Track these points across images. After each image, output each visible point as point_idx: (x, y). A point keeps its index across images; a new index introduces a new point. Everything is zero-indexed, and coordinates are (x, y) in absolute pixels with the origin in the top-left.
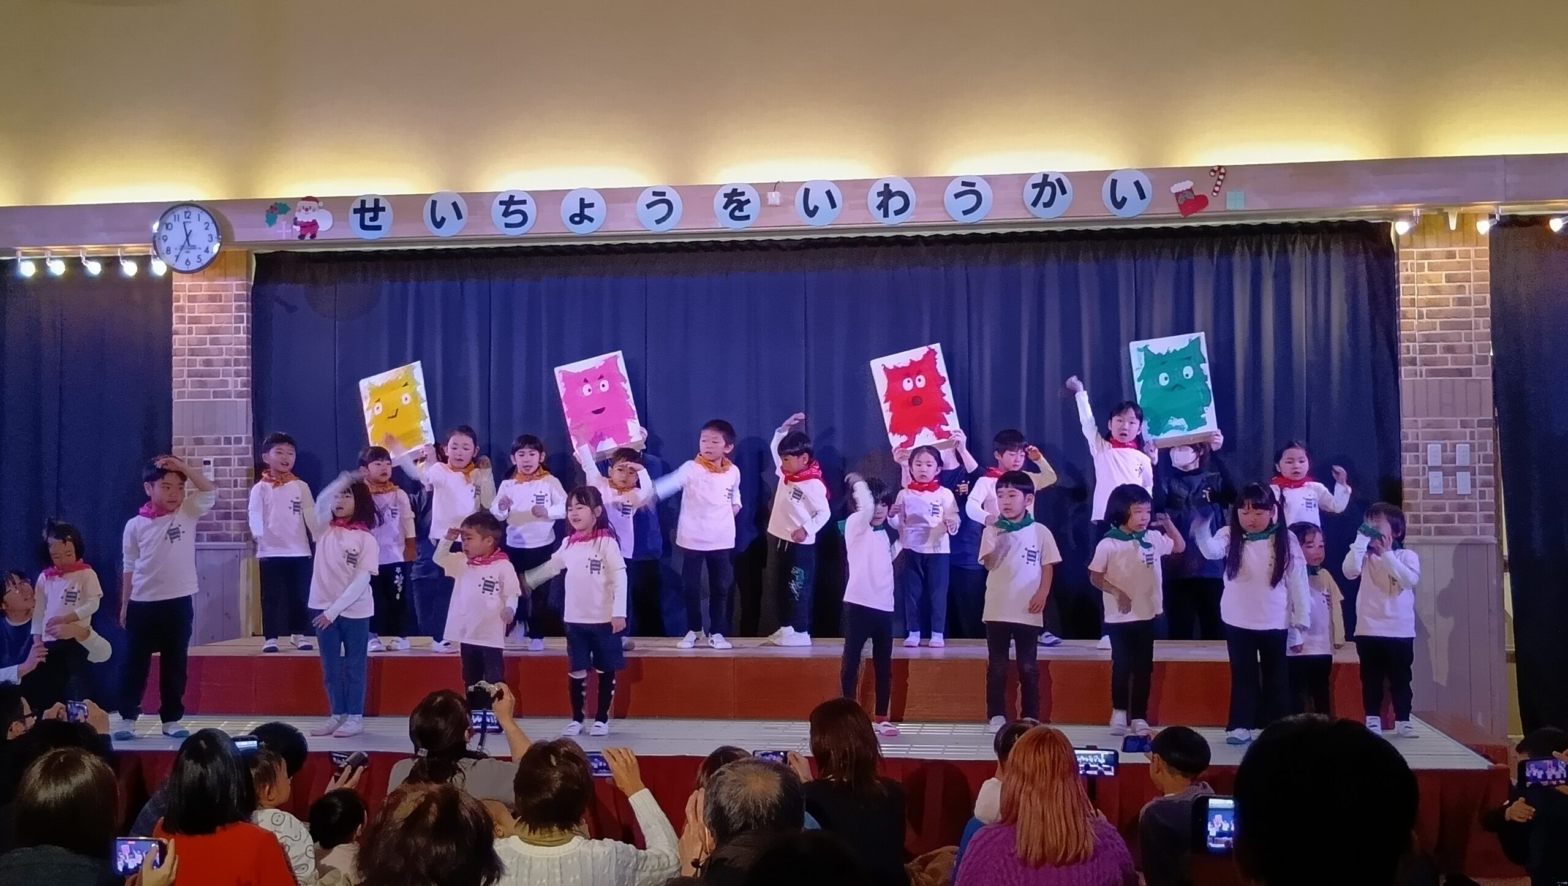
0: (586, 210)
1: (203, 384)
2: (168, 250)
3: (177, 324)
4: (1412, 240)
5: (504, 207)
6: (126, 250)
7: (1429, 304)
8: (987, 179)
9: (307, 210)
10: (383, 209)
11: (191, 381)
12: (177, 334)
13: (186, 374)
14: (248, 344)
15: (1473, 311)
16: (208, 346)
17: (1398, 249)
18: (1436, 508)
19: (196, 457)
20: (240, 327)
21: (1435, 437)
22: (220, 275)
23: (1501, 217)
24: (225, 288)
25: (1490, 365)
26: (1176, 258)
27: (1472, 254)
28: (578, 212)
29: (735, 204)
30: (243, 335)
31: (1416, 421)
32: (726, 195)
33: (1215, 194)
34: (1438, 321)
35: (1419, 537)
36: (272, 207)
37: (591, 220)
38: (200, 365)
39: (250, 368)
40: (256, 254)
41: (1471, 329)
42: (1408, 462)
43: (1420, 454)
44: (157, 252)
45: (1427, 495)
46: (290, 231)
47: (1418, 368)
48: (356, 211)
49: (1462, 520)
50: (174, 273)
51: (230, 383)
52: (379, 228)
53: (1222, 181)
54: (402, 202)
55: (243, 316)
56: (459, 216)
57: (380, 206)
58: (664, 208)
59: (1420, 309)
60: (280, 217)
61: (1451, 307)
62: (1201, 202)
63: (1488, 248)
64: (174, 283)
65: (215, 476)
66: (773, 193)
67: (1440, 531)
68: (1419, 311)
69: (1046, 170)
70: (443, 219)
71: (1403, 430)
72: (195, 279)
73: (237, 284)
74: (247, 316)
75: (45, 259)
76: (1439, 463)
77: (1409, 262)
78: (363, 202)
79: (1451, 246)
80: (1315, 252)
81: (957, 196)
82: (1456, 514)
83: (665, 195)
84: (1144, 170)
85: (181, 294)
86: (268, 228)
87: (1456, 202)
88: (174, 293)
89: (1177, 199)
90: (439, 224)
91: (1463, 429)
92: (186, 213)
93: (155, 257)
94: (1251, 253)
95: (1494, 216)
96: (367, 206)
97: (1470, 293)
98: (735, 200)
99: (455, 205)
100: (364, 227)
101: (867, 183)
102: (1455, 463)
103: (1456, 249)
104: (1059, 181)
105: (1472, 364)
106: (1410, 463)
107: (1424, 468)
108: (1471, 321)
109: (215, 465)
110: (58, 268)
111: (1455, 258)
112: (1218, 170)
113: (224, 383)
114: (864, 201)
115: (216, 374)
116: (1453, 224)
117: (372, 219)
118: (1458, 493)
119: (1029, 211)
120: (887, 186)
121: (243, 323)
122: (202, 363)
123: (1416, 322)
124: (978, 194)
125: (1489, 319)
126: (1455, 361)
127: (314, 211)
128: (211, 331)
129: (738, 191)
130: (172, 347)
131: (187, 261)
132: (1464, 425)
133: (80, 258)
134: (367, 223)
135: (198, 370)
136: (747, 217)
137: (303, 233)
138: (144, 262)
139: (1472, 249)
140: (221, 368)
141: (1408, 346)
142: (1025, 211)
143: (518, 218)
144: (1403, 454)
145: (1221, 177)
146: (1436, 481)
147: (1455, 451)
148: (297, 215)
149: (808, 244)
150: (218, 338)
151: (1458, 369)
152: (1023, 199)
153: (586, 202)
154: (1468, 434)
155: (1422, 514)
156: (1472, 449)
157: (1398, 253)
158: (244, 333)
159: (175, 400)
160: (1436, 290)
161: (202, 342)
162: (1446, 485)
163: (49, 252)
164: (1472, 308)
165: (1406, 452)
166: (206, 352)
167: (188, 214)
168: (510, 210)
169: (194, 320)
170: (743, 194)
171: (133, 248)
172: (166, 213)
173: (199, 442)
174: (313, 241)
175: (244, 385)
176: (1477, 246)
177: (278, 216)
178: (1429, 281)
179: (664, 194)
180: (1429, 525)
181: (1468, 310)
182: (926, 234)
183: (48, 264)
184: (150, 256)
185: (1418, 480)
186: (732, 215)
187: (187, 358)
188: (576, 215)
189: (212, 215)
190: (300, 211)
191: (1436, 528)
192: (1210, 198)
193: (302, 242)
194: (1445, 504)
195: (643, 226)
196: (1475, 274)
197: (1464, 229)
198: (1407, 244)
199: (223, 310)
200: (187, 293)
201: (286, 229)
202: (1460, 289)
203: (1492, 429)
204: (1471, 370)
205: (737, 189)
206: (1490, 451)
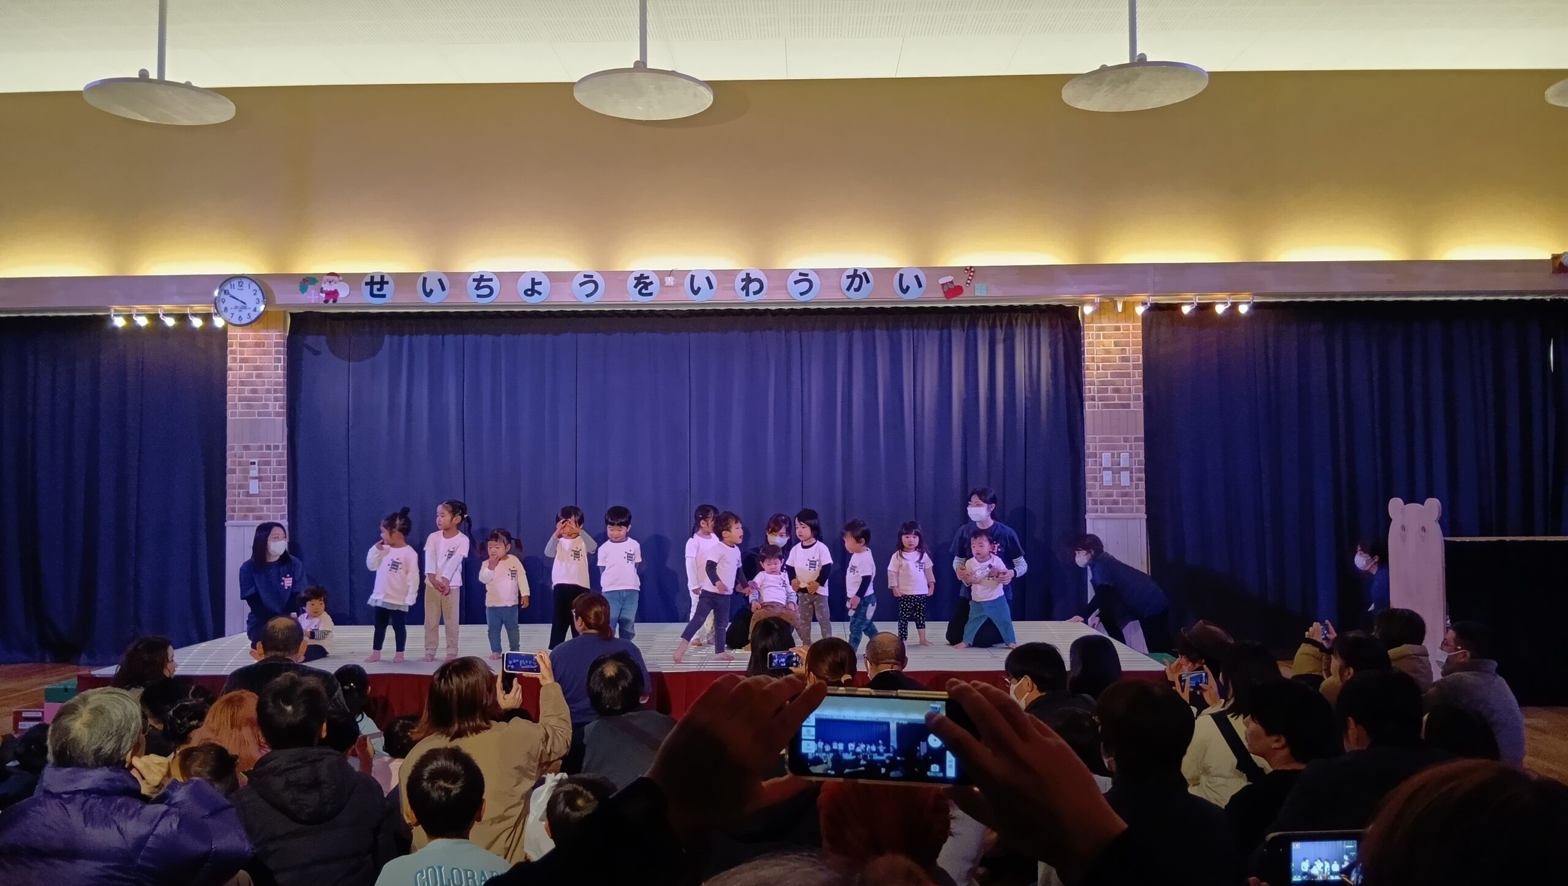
0: (536, 286)
1: (250, 407)
2: (226, 309)
3: (231, 363)
4: (1092, 319)
5: (477, 283)
6: (194, 309)
7: (1104, 360)
8: (817, 271)
9: (330, 282)
10: (387, 283)
11: (241, 404)
12: (231, 370)
13: (237, 399)
14: (284, 378)
15: (1131, 365)
16: (254, 379)
17: (1083, 323)
18: (1108, 495)
19: (244, 459)
20: (278, 366)
21: (1107, 448)
22: (264, 328)
23: (1151, 304)
24: (267, 337)
25: (1142, 401)
26: (940, 327)
27: (1131, 328)
28: (530, 288)
29: (642, 285)
30: (280, 372)
31: (1095, 438)
32: (636, 278)
33: (967, 285)
34: (1109, 372)
35: (1097, 514)
36: (304, 280)
37: (540, 293)
38: (248, 393)
39: (286, 395)
40: (290, 313)
41: (1130, 377)
42: (1090, 465)
43: (1098, 460)
44: (217, 311)
45: (1102, 487)
46: (318, 297)
47: (1096, 403)
48: (367, 284)
49: (1124, 503)
50: (229, 325)
51: (270, 405)
52: (384, 296)
53: (972, 276)
54: (404, 279)
55: (280, 358)
56: (443, 289)
57: (385, 280)
58: (592, 286)
59: (1098, 364)
60: (310, 287)
61: (1118, 363)
62: (958, 290)
63: (1141, 324)
64: (229, 333)
65: (259, 473)
66: (669, 278)
67: (1110, 510)
68: (1097, 365)
69: (856, 266)
70: (431, 291)
71: (1086, 444)
72: (244, 330)
73: (276, 335)
74: (284, 358)
75: (132, 315)
76: (1110, 466)
77: (1091, 332)
78: (372, 277)
79: (1117, 323)
80: (1030, 325)
81: (796, 282)
82: (1120, 499)
83: (592, 278)
84: (921, 268)
85: (234, 341)
86: (301, 295)
87: (1122, 294)
88: (229, 341)
89: (943, 289)
90: (428, 294)
91: (1125, 443)
92: (239, 282)
93: (216, 314)
94: (990, 326)
95: (1147, 304)
96: (375, 281)
97: (1129, 354)
98: (642, 282)
99: (440, 281)
100: (372, 295)
101: (733, 273)
102: (1120, 465)
103: (1121, 325)
104: (865, 274)
105: (1130, 401)
106: (1091, 466)
107: (1100, 468)
108: (1130, 373)
109: (258, 465)
110: (142, 322)
111: (1120, 330)
112: (970, 270)
113: (266, 406)
114: (732, 285)
115: (260, 399)
116: (1120, 308)
117: (379, 290)
118: (1122, 485)
119: (844, 294)
120: (748, 274)
121: (280, 362)
122: (249, 391)
123: (1095, 372)
124: (810, 281)
125: (1141, 371)
126: (1120, 399)
127: (335, 283)
128: (257, 368)
129: (645, 276)
130: (227, 379)
131: (240, 317)
132: (1126, 440)
133: (158, 315)
134: (375, 292)
135: (247, 396)
136: (651, 294)
137: (327, 299)
138: (207, 317)
139: (1131, 325)
140: (264, 395)
141: (1090, 388)
142: (841, 294)
143: (486, 291)
144: (1086, 459)
145: (972, 274)
146: (1107, 476)
147: (1120, 458)
148: (323, 285)
149: (691, 313)
150: (262, 373)
151: (1122, 404)
152: (840, 286)
153: (536, 281)
154: (1128, 446)
155: (1099, 499)
156: (1131, 457)
157: (1084, 327)
159: (229, 418)
160: (1108, 352)
161: (251, 376)
162: (1114, 480)
163: (135, 310)
164: (1131, 363)
165: (1088, 458)
166: (253, 383)
167: (240, 284)
168: (481, 285)
169: (243, 360)
170: (648, 278)
171: (199, 308)
172: (224, 283)
173: (247, 448)
174: (335, 305)
175: (281, 407)
176: (1134, 322)
177: (309, 286)
178: (1103, 346)
179: (591, 276)
180: (1102, 506)
181: (1128, 365)
182: (773, 308)
183: (134, 318)
184: (212, 313)
185: (1097, 477)
186: (640, 292)
187: (239, 387)
188: (529, 290)
189: (260, 285)
190: (325, 283)
191: (1107, 508)
192: (964, 288)
193: (326, 305)
194: (1113, 492)
195: (577, 299)
196: (1132, 341)
197: (1125, 311)
198: (1090, 320)
199: (265, 353)
200: (239, 341)
201: (315, 295)
202: (1124, 351)
203: (1143, 443)
204: (1130, 404)
205: (644, 274)
206: (1142, 457)
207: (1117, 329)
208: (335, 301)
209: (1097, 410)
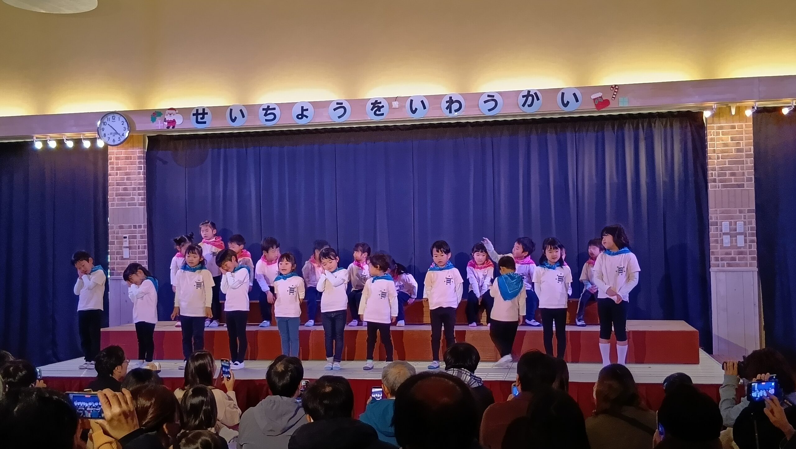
0: (304, 112)
1: (123, 200)
2: (105, 135)
3: (110, 171)
4: (713, 120)
5: (265, 111)
6: (85, 135)
7: (723, 151)
8: (500, 93)
9: (170, 114)
10: (207, 114)
11: (118, 198)
12: (110, 175)
13: (115, 194)
14: (144, 180)
15: (745, 155)
16: (125, 181)
17: (706, 124)
18: (727, 254)
19: (120, 235)
20: (140, 172)
21: (726, 218)
22: (130, 147)
23: (757, 108)
24: (133, 153)
25: (753, 182)
26: (595, 131)
27: (744, 126)
28: (301, 113)
29: (376, 108)
31: (717, 210)
32: (372, 104)
33: (613, 99)
34: (727, 160)
35: (718, 268)
36: (154, 113)
37: (307, 117)
38: (121, 190)
39: (146, 191)
40: (148, 136)
41: (744, 164)
42: (712, 231)
43: (719, 227)
44: (99, 136)
45: (722, 247)
46: (163, 125)
47: (717, 184)
48: (194, 115)
49: (740, 259)
50: (109, 146)
51: (136, 199)
52: (205, 123)
53: (617, 92)
54: (216, 110)
55: (142, 166)
56: (243, 116)
57: (206, 112)
58: (342, 110)
60: (158, 118)
61: (734, 153)
62: (606, 103)
63: (752, 123)
64: (109, 151)
65: (129, 244)
66: (395, 102)
67: (729, 265)
68: (717, 155)
69: (529, 89)
70: (236, 118)
71: (710, 215)
72: (118, 149)
73: (139, 151)
74: (144, 166)
75: (47, 140)
76: (728, 231)
77: (712, 131)
78: (197, 110)
79: (733, 123)
80: (665, 127)
81: (485, 102)
82: (737, 256)
83: (342, 104)
84: (577, 88)
85: (112, 156)
86: (152, 123)
87: (734, 101)
88: (109, 156)
89: (595, 102)
90: (233, 120)
91: (740, 214)
92: (113, 117)
93: (99, 139)
94: (633, 127)
95: (754, 108)
96: (199, 112)
97: (743, 146)
98: (377, 106)
99: (241, 111)
100: (198, 122)
101: (441, 97)
102: (736, 231)
103: (736, 124)
104: (536, 94)
105: (744, 182)
107: (720, 234)
108: (744, 160)
109: (129, 239)
110: (53, 145)
111: (735, 129)
112: (615, 87)
113: (133, 199)
114: (440, 106)
115: (129, 195)
116: (733, 112)
117: (201, 119)
118: (738, 246)
119: (521, 109)
120: (451, 98)
121: (142, 170)
122: (122, 189)
123: (716, 161)
124: (495, 101)
125: (753, 159)
126: (736, 180)
127: (174, 115)
128: (127, 174)
129: (378, 102)
130: (108, 181)
131: (114, 140)
133: (63, 140)
134: (199, 120)
135: (121, 193)
136: (383, 114)
137: (169, 126)
138: (93, 141)
139: (744, 124)
140: (131, 192)
141: (712, 173)
142: (519, 109)
143: (272, 117)
145: (616, 90)
146: (726, 240)
147: (736, 225)
148: (166, 117)
149: (414, 127)
150: (130, 177)
151: (737, 184)
152: (518, 103)
153: (304, 108)
154: (743, 216)
155: (720, 256)
156: (745, 224)
157: (707, 127)
158: (142, 175)
159: (110, 207)
160: (726, 145)
161: (123, 179)
162: (731, 242)
163: (49, 137)
164: (744, 153)
165: (711, 226)
166: (125, 184)
168: (268, 113)
169: (118, 169)
170: (380, 103)
171: (88, 134)
172: (102, 118)
173: (121, 227)
174: (174, 130)
175: (142, 200)
176: (746, 122)
177: (157, 117)
178: (722, 141)
180: (723, 262)
181: (742, 155)
182: (472, 121)
183: (48, 143)
184: (96, 138)
185: (718, 240)
186: (375, 114)
187: (115, 187)
188: (299, 115)
189: (125, 118)
190: (167, 115)
191: (727, 263)
192: (611, 101)
193: (168, 130)
194: (731, 251)
195: (332, 120)
196: (745, 136)
197: (739, 114)
198: (711, 122)
199: (132, 163)
200: (116, 156)
201: (161, 124)
202: (738, 144)
203: (755, 214)
204: (744, 184)
205: (377, 101)
206: (754, 225)
207: (733, 127)
208: (173, 127)
209: (717, 189)
